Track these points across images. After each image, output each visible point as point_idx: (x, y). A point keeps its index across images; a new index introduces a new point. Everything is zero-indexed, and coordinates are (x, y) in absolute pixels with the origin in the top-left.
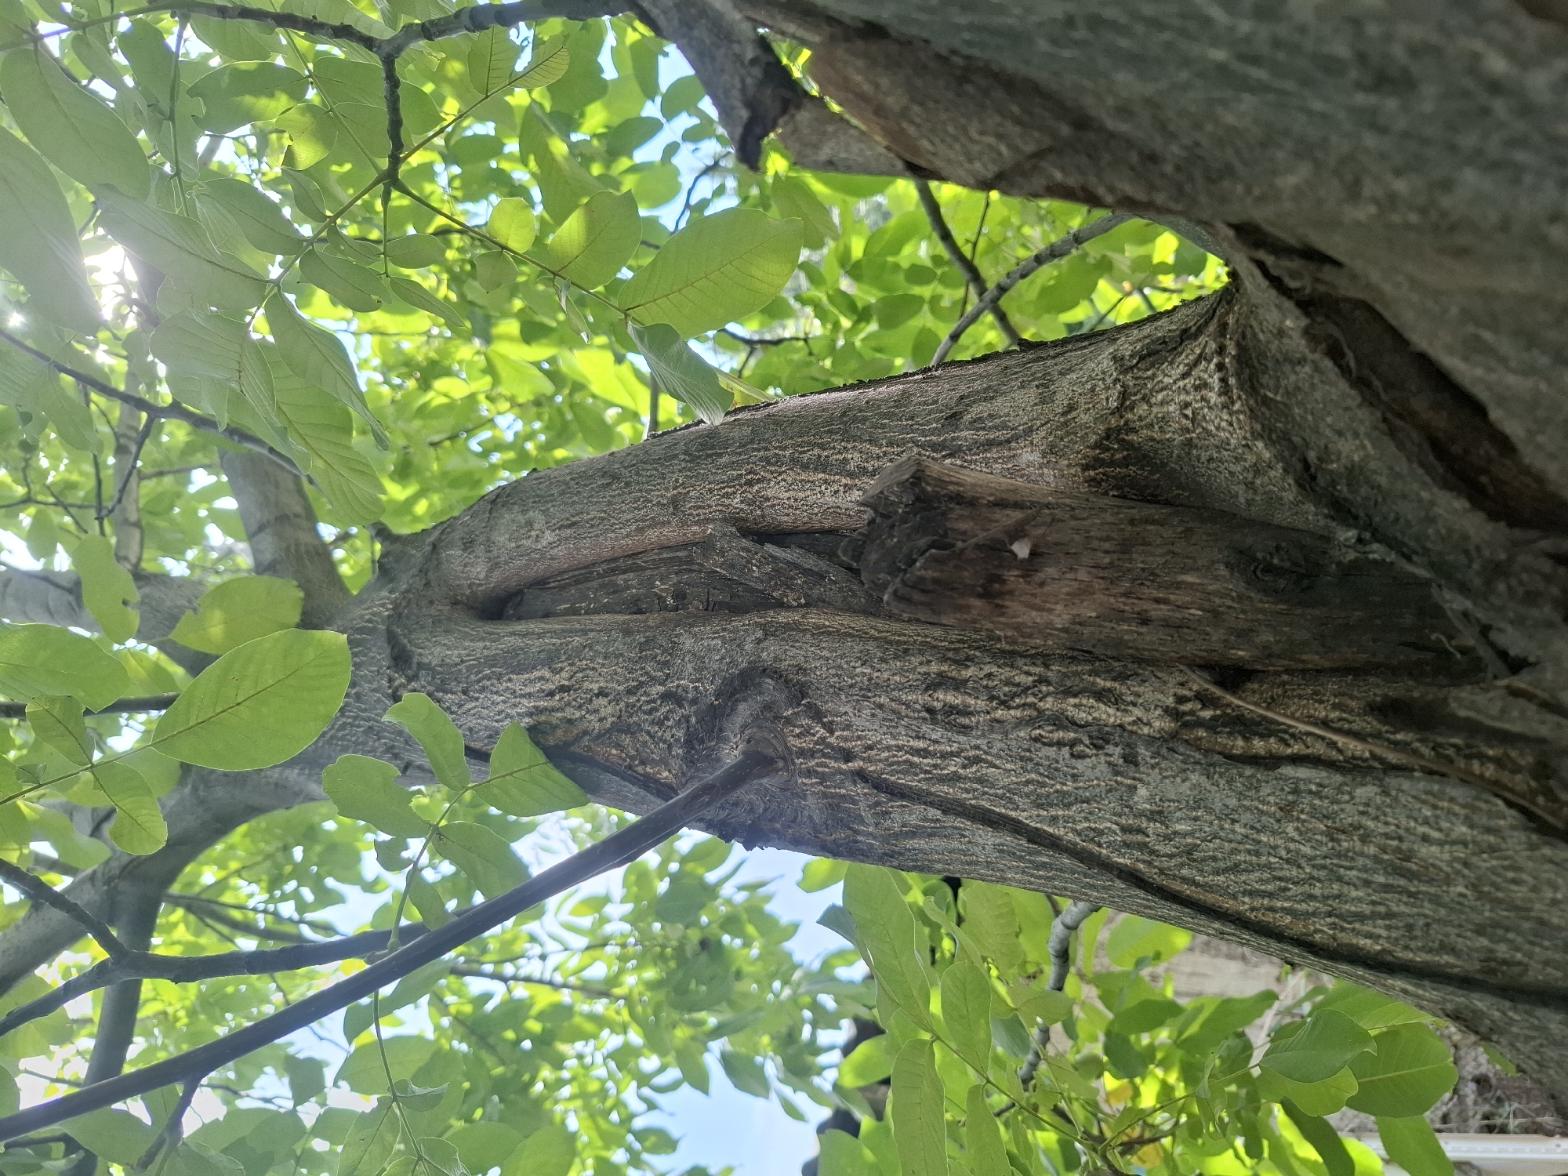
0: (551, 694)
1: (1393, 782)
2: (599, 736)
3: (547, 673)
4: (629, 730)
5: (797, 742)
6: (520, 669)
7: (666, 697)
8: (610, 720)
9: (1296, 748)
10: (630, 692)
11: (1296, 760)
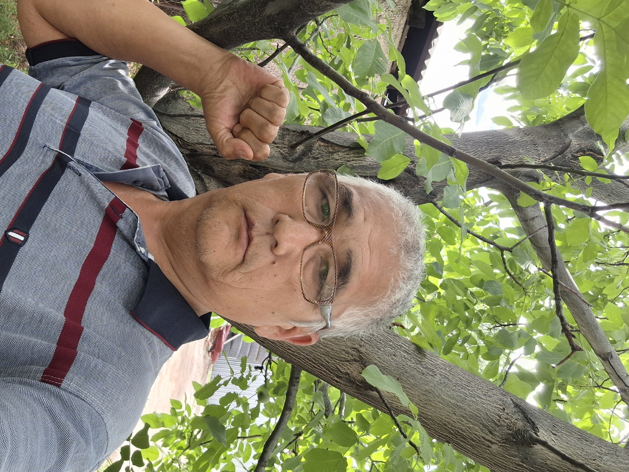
0: (353, 160)
1: (197, 142)
2: (339, 151)
3: (354, 165)
4: (330, 152)
5: (286, 149)
6: (363, 166)
7: (318, 158)
8: (335, 154)
9: (208, 146)
10: (329, 160)
11: (208, 145)
